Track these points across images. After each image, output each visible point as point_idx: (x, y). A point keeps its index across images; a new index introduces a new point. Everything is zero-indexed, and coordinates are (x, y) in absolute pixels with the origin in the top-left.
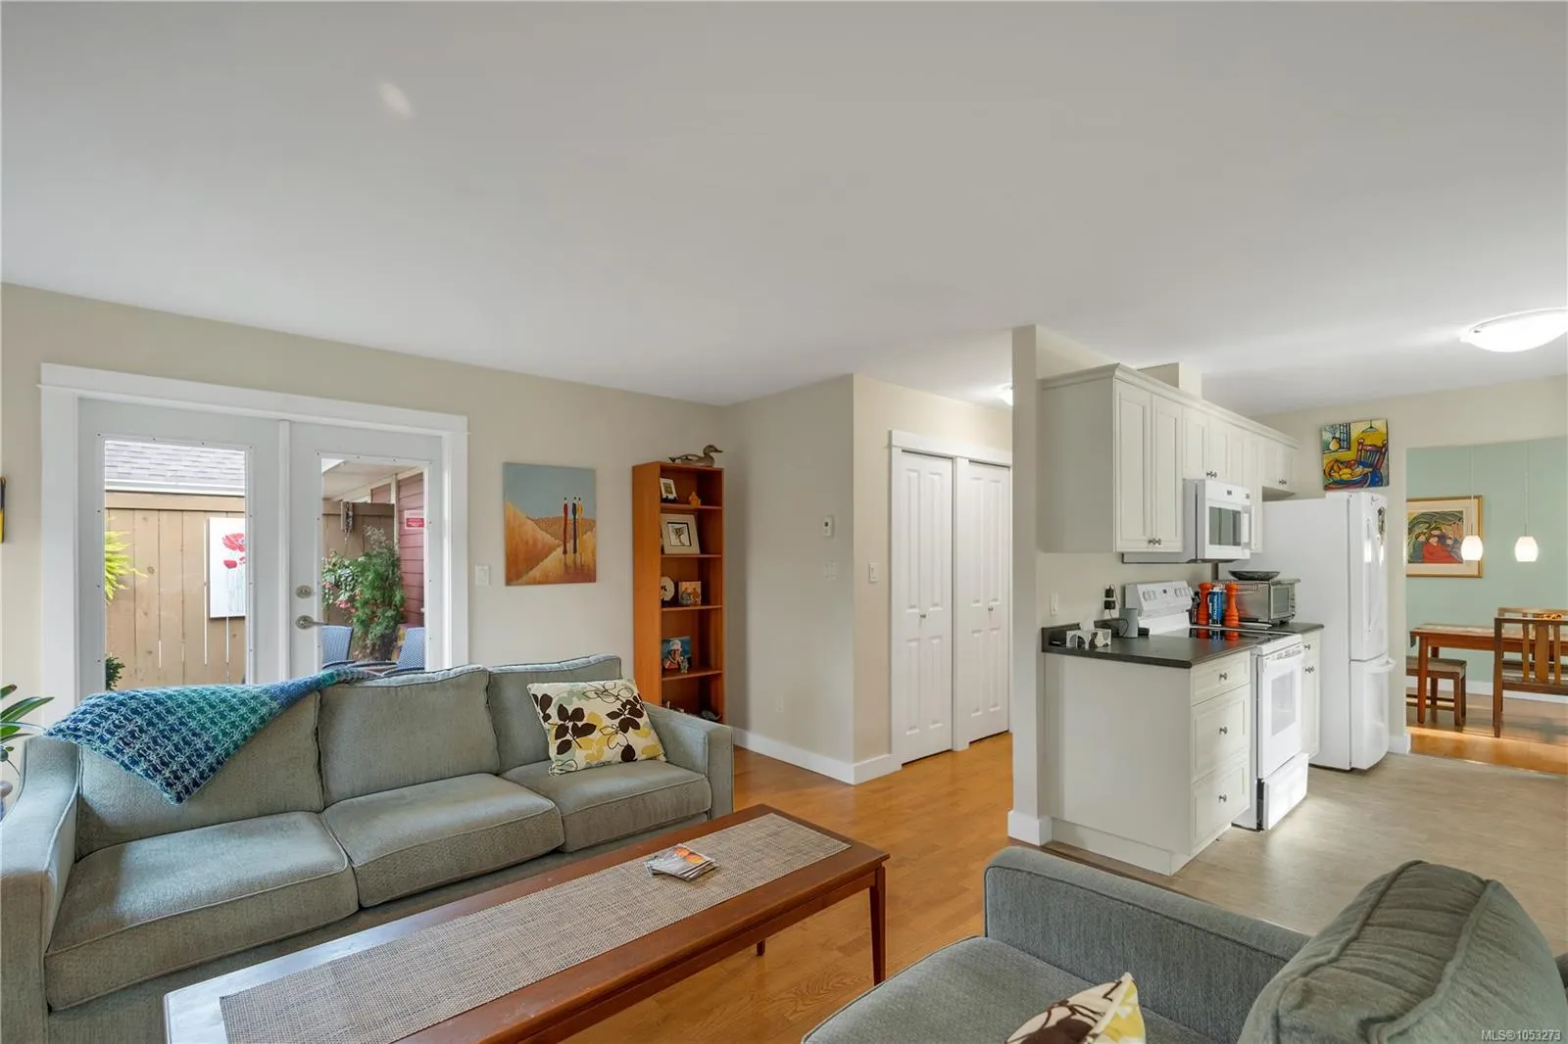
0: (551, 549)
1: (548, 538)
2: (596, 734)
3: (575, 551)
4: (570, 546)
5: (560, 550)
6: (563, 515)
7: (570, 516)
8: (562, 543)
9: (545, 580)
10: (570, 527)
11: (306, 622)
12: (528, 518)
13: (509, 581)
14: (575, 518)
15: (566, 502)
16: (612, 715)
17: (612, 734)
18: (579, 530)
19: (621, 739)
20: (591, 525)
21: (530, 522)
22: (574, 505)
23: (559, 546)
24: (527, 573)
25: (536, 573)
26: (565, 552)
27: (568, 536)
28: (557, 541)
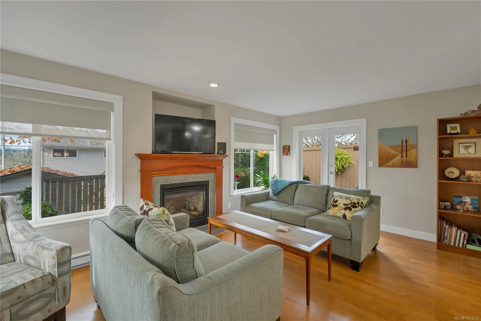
0: (397, 155)
1: (395, 152)
2: (337, 208)
3: (406, 156)
4: (404, 155)
5: (400, 156)
6: (401, 144)
7: (404, 144)
8: (401, 154)
9: (394, 166)
10: (404, 149)
11: (331, 173)
12: (387, 146)
13: (379, 166)
14: (406, 144)
15: (402, 139)
16: (344, 205)
17: (341, 209)
18: (409, 149)
19: (343, 211)
20: (416, 146)
21: (387, 147)
22: (406, 140)
23: (399, 155)
24: (386, 163)
25: (390, 163)
26: (402, 157)
27: (403, 152)
28: (398, 153)
